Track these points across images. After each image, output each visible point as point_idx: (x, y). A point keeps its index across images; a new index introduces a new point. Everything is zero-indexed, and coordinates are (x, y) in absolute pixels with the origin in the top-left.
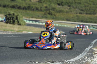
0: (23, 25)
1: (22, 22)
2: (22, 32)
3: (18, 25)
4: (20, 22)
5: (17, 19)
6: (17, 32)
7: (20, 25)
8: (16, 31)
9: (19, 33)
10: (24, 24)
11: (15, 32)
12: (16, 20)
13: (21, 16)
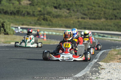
0: (11, 34)
1: (9, 30)
2: (10, 43)
3: (5, 34)
4: (7, 30)
5: (3, 27)
6: (4, 43)
7: (7, 34)
8: (2, 42)
9: (6, 45)
11: (2, 43)
12: (2, 29)
13: (8, 23)
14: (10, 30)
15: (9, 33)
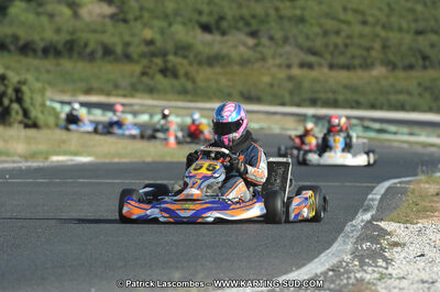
0: (47, 126)
1: (42, 112)
2: (47, 158)
3: (27, 126)
4: (35, 113)
5: (19, 100)
6: (26, 158)
7: (35, 125)
8: (20, 156)
9: (35, 164)
10: (51, 120)
11: (17, 158)
12: (15, 106)
13: (38, 85)
14: (46, 113)
15: (41, 122)
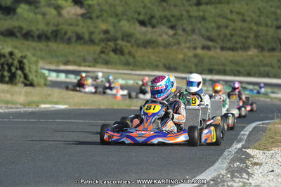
0: (39, 85)
1: (36, 76)
2: (38, 106)
3: (26, 85)
4: (31, 77)
5: (22, 69)
6: (24, 105)
7: (31, 85)
8: (21, 104)
9: (30, 110)
10: (42, 82)
11: (19, 106)
12: (19, 72)
13: (34, 59)
14: (38, 77)
15: (35, 83)
